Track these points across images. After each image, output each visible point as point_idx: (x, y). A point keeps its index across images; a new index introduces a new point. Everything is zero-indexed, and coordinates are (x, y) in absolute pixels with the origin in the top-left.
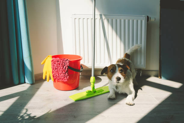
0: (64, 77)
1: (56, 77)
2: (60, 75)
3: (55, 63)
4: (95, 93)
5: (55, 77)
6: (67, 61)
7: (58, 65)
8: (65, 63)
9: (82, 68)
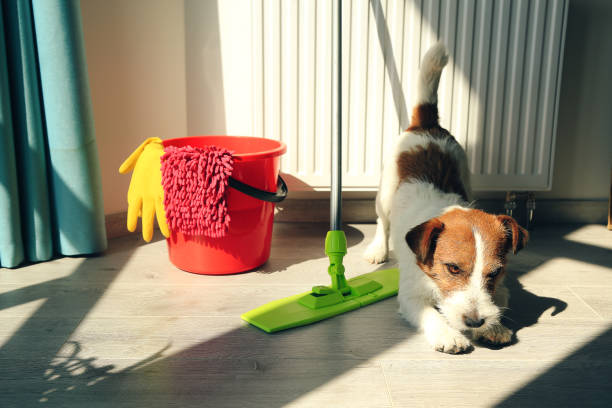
0: (212, 221)
1: (179, 221)
2: (197, 212)
3: (176, 167)
4: (349, 297)
5: (174, 219)
6: (226, 158)
7: (189, 175)
8: (216, 164)
9: (285, 188)
